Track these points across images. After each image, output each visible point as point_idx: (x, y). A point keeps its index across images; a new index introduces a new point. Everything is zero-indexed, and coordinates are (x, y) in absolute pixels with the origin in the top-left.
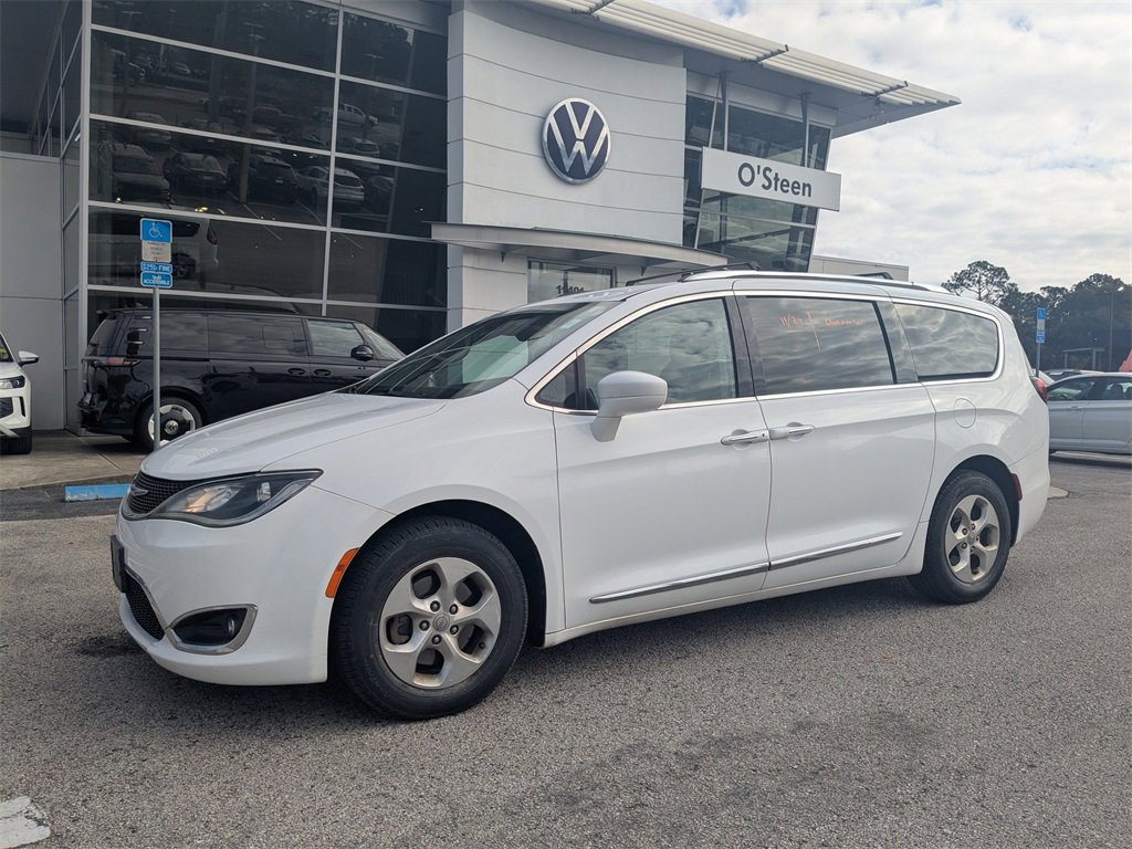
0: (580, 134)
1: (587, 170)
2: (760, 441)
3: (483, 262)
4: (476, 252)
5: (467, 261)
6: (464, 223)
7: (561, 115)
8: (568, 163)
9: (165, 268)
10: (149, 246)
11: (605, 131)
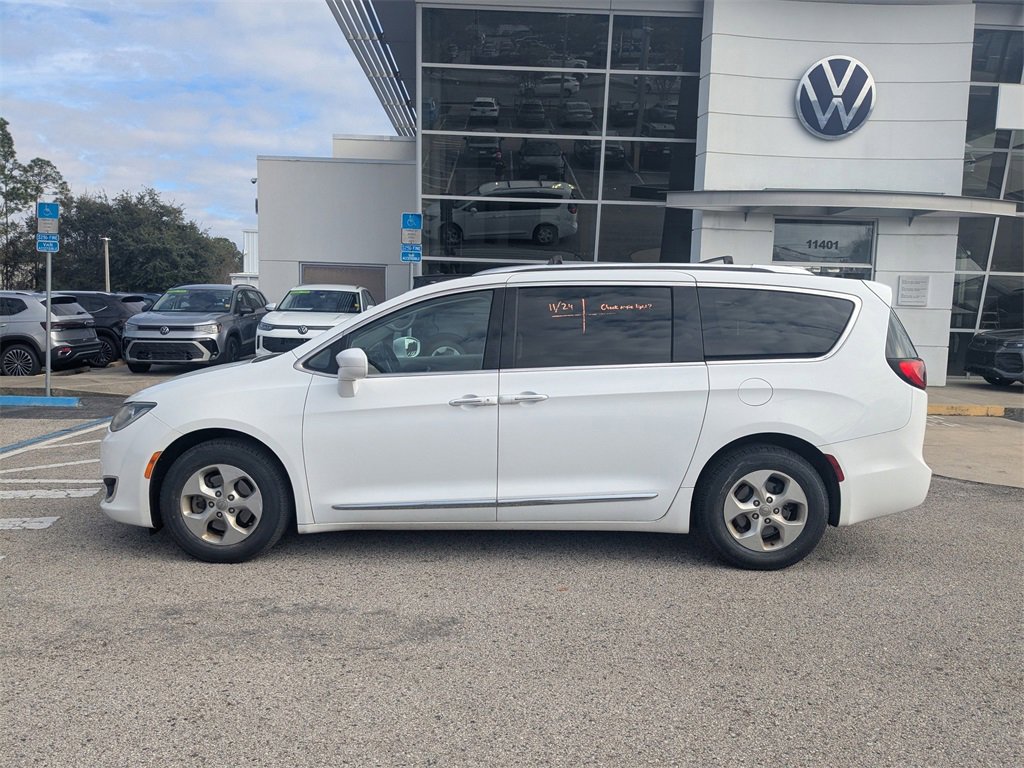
0: (838, 90)
1: (846, 125)
2: (485, 405)
3: (723, 223)
4: (716, 214)
5: (707, 223)
6: (706, 189)
7: (817, 76)
8: (823, 119)
9: (417, 248)
10: (407, 233)
11: (870, 83)
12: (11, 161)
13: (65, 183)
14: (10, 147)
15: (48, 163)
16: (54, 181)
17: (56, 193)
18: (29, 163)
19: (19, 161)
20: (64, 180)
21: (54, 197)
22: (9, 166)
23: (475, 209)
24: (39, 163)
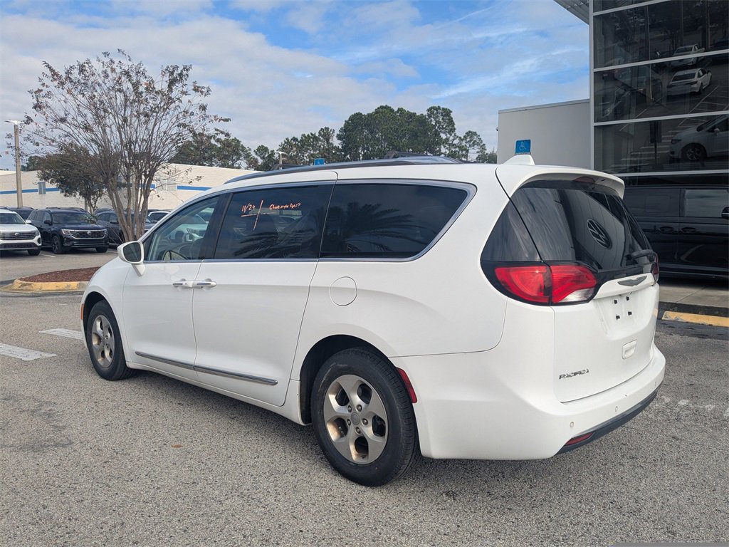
12: (453, 135)
13: (484, 145)
14: (453, 126)
15: (475, 134)
16: (478, 144)
17: (478, 152)
18: (464, 134)
19: (457, 135)
20: (484, 142)
21: (477, 155)
22: (451, 138)
23: (717, 129)
24: (471, 134)
